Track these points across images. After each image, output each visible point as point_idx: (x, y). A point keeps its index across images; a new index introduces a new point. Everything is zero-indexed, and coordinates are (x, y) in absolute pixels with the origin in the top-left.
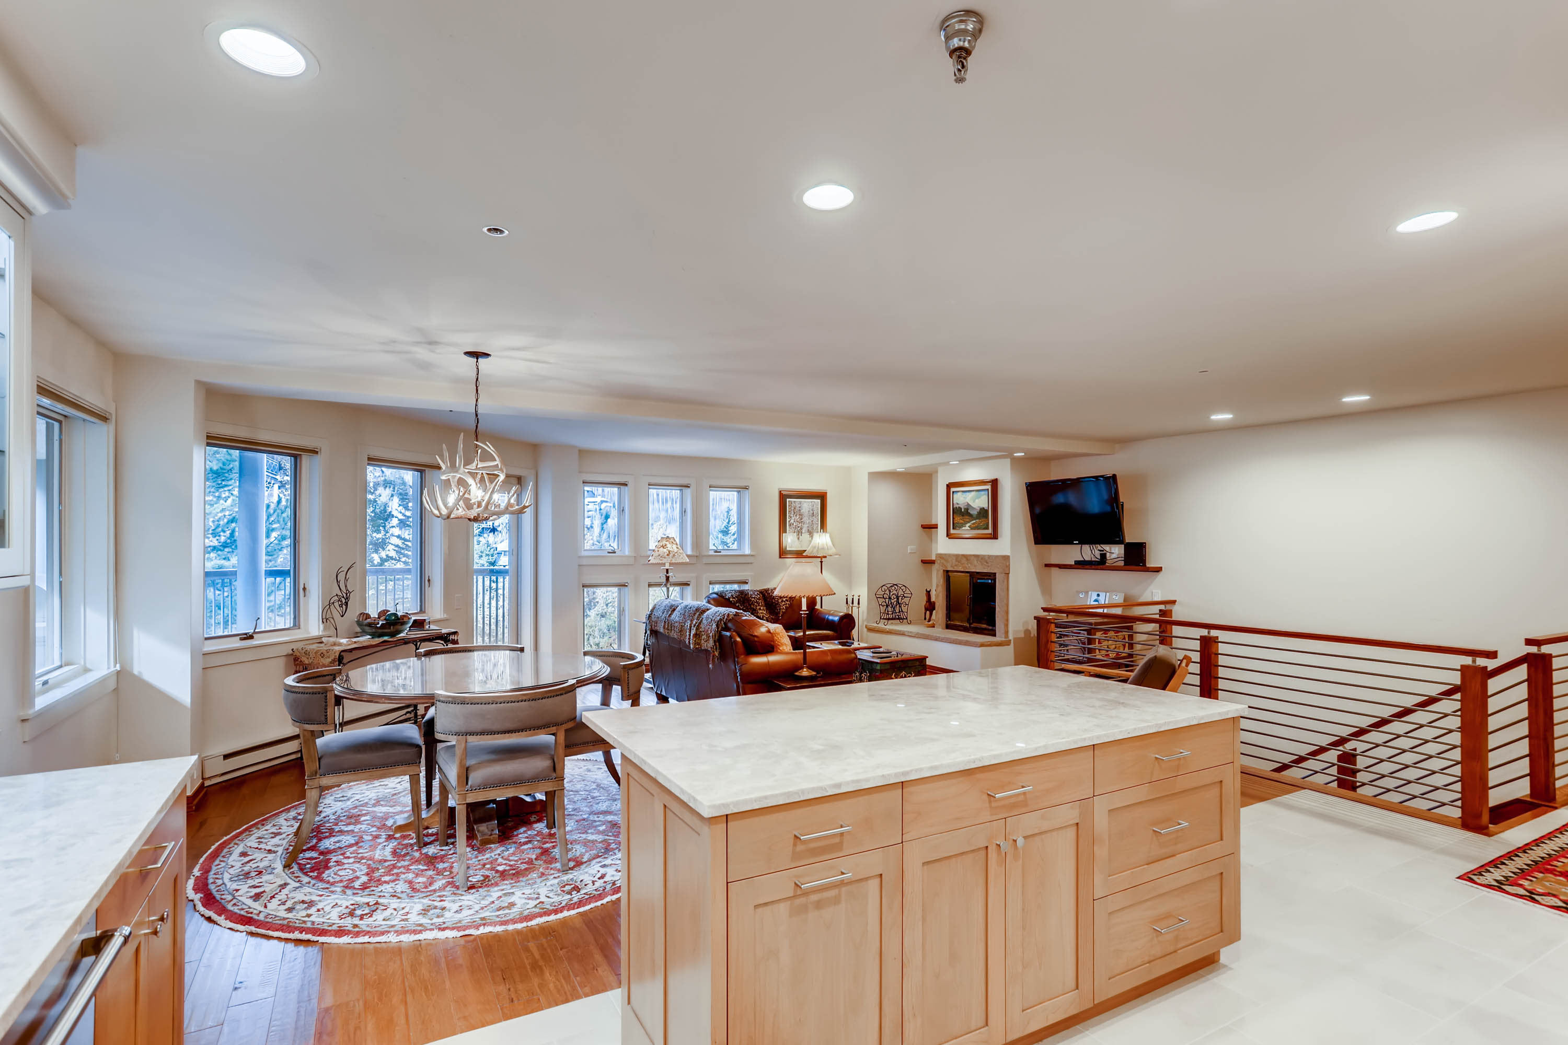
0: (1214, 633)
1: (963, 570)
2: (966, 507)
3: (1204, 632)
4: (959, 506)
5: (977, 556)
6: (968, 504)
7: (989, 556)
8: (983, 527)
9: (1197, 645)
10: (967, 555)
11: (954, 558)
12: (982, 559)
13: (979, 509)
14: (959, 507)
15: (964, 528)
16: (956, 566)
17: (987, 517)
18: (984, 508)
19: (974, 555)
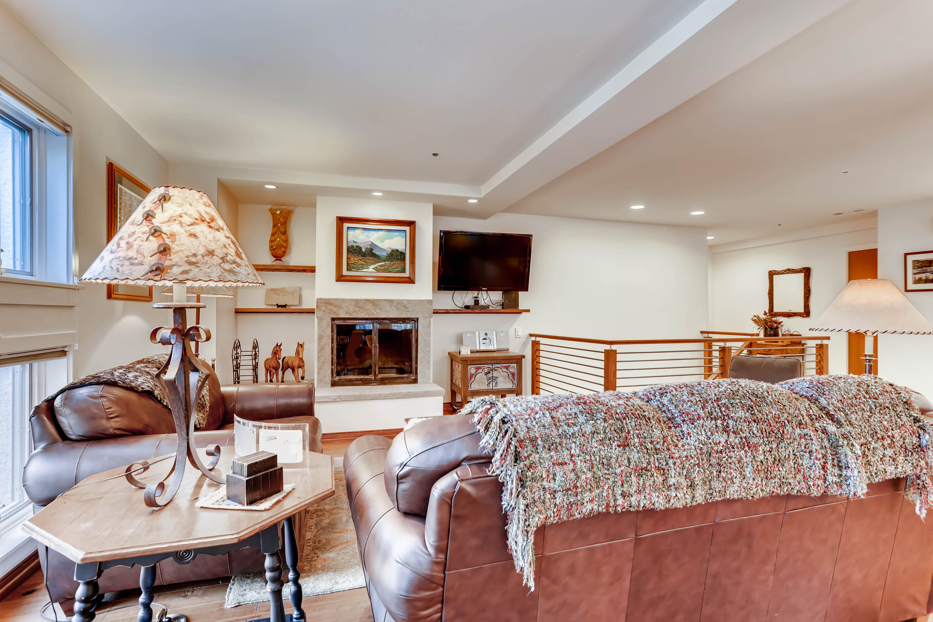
0: (614, 347)
1: (367, 317)
2: (369, 247)
3: (608, 347)
4: (358, 244)
5: (391, 301)
6: (372, 243)
7: (409, 301)
8: (397, 270)
9: (602, 356)
10: (373, 300)
11: (353, 303)
12: (398, 303)
13: (390, 251)
14: (357, 247)
15: (364, 270)
16: (355, 312)
17: (404, 259)
18: (397, 251)
19: (384, 300)
